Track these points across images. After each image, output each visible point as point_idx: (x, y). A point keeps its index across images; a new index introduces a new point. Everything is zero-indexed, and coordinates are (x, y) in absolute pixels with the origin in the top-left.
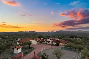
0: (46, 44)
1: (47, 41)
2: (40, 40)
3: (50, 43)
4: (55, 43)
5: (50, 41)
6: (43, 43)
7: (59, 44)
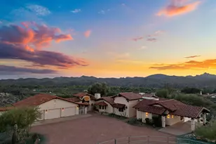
0: (113, 115)
1: (114, 106)
2: (91, 102)
3: (127, 113)
4: (147, 115)
5: (128, 104)
6: (101, 110)
7: (163, 118)
